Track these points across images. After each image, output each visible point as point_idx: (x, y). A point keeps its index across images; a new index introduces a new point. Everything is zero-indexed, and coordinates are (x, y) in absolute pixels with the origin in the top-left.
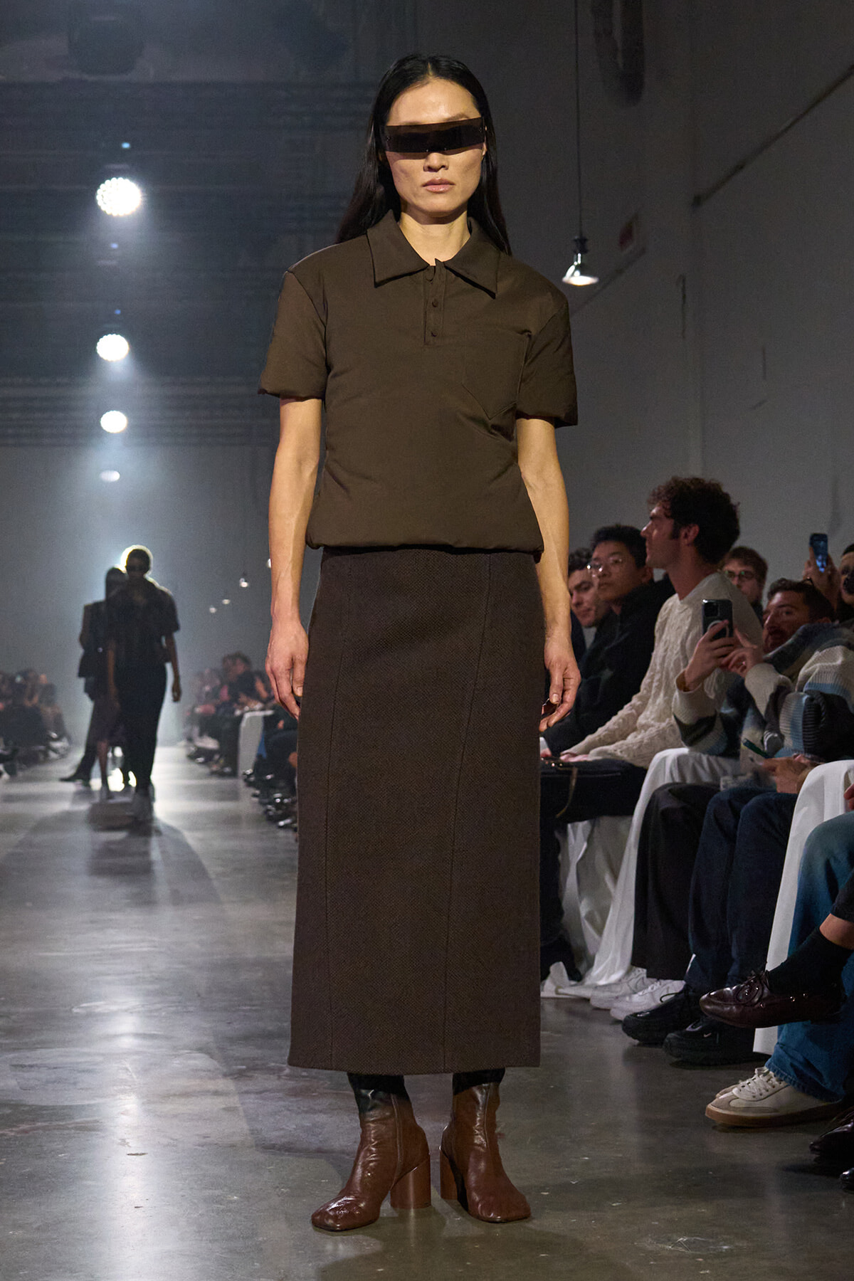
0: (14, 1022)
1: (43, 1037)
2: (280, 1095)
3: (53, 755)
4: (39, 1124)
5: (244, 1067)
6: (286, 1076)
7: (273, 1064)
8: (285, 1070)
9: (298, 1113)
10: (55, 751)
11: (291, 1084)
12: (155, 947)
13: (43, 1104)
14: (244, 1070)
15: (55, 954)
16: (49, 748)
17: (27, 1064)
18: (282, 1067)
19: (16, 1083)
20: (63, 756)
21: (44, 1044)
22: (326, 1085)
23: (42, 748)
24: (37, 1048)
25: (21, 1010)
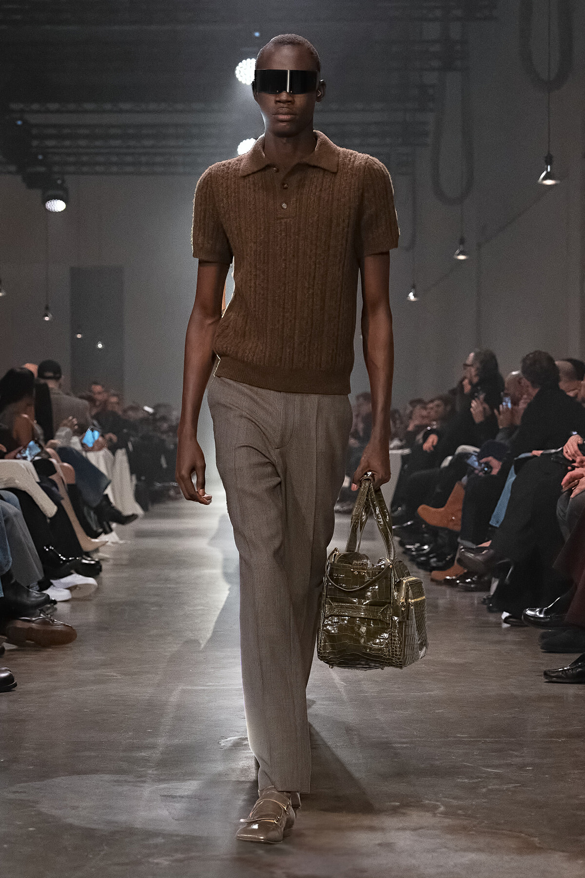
1: (192, 770)
2: (437, 832)
4: (193, 854)
5: (397, 804)
6: (441, 813)
7: (427, 802)
8: (440, 807)
9: (457, 851)
11: (447, 821)
13: (195, 834)
14: (398, 807)
15: (200, 688)
17: (178, 794)
18: (438, 805)
19: (167, 813)
21: (192, 777)
22: (483, 824)
24: (188, 780)
25: (168, 742)
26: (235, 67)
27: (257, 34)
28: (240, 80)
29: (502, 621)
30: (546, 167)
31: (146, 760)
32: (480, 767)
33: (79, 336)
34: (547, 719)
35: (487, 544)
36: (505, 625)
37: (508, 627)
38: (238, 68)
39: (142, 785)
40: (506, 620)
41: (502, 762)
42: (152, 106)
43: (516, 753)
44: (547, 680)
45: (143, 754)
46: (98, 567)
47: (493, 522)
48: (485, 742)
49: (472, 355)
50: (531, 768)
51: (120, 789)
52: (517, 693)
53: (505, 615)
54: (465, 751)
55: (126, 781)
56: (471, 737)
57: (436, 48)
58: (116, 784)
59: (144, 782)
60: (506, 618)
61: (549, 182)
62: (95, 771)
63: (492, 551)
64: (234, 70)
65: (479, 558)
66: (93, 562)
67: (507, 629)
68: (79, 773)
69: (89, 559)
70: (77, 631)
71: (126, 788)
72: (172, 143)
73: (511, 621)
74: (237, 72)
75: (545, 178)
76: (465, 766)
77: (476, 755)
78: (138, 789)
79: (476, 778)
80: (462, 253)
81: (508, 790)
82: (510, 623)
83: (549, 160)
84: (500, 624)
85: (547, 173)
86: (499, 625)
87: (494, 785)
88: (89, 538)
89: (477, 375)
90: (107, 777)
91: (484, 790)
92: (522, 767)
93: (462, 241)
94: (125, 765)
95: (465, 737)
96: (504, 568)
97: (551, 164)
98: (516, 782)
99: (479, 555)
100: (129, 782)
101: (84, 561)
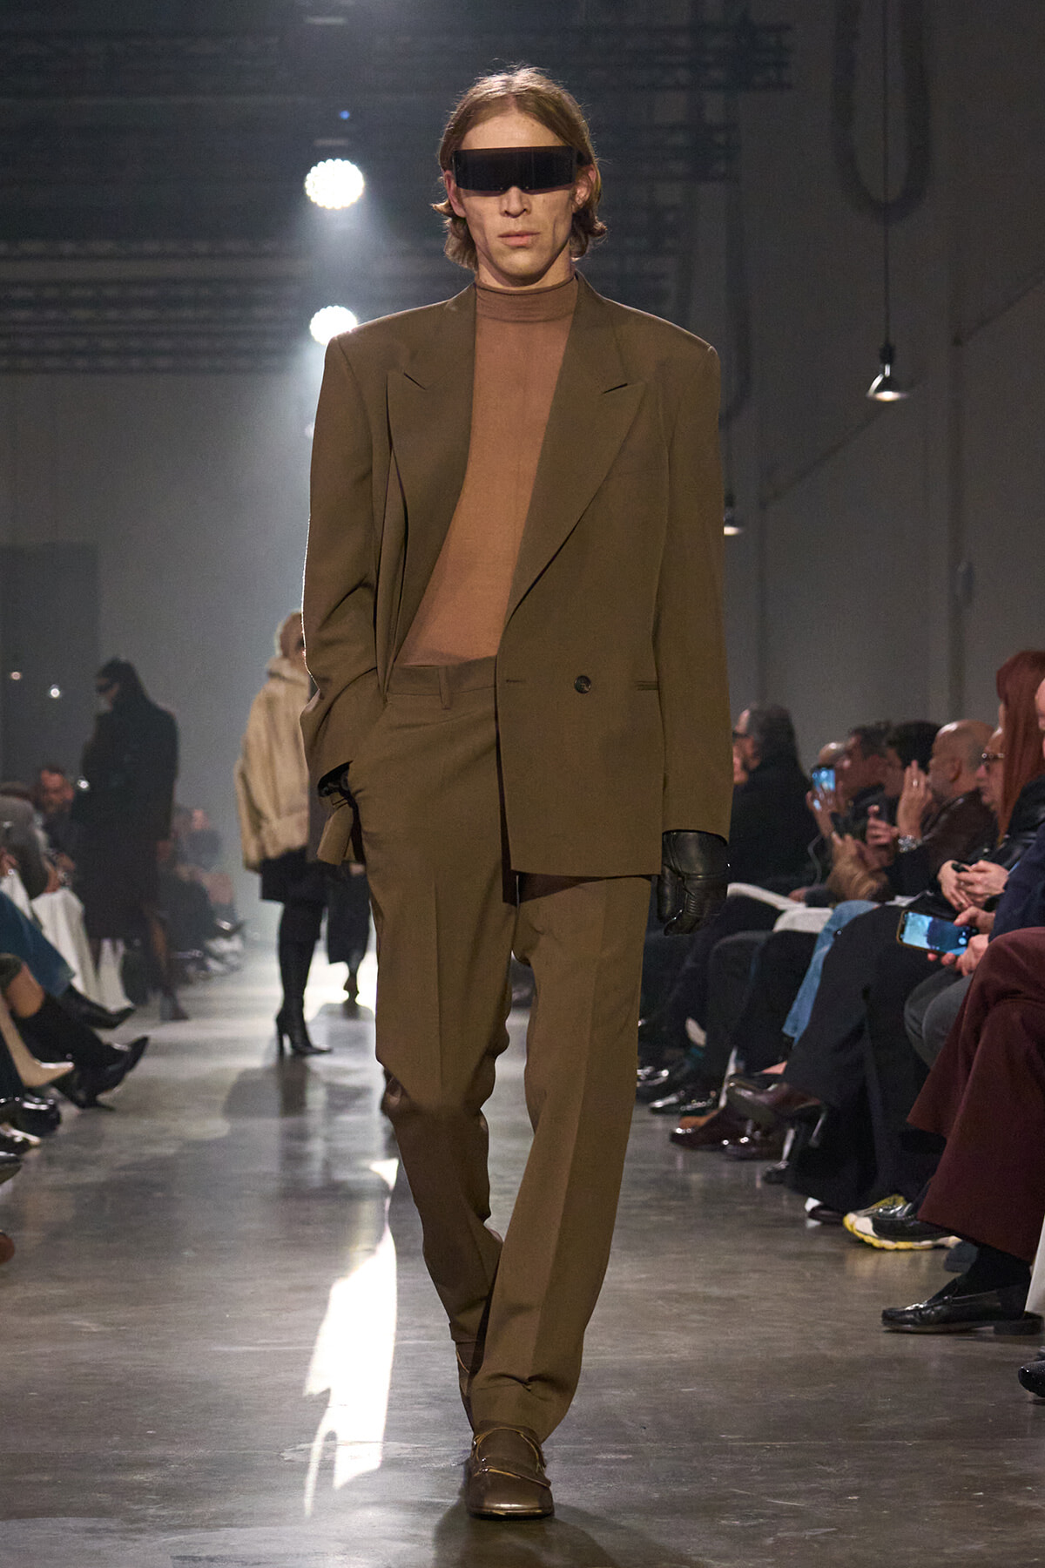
0: (174, 1476)
1: (228, 1506)
3: (214, 965)
10: (219, 958)
12: (432, 1338)
15: (242, 1348)
16: (209, 953)
17: (203, 1555)
20: (234, 969)
21: (228, 1520)
23: (197, 953)
24: (222, 1526)
25: (186, 1454)
26: (305, 174)
27: (345, 115)
28: (313, 199)
29: (806, 1215)
30: (881, 366)
31: (141, 1488)
32: (763, 1497)
33: (16, 676)
34: (885, 1404)
35: (779, 1069)
36: (812, 1223)
37: (817, 1227)
38: (309, 177)
39: (138, 1536)
40: (814, 1214)
41: (803, 1486)
42: (152, 247)
43: (829, 1470)
44: (888, 1329)
45: (138, 1477)
46: (53, 1116)
47: (787, 1030)
48: (772, 1449)
49: (746, 715)
50: (855, 1498)
51: (96, 1545)
52: (834, 1353)
53: (812, 1203)
54: (737, 1466)
55: (108, 1530)
56: (745, 1440)
57: (680, 139)
58: (88, 1535)
59: (141, 1531)
60: (814, 1210)
61: (888, 396)
62: (50, 1512)
63: (785, 1086)
64: (302, 180)
65: (762, 1098)
66: (43, 1107)
67: (815, 1230)
68: (20, 1515)
69: (37, 1100)
70: (14, 1241)
71: (107, 1543)
72: (188, 313)
73: (823, 1216)
74: (307, 185)
75: (881, 388)
76: (735, 1495)
77: (757, 1473)
78: (130, 1544)
79: (753, 1518)
80: (731, 523)
81: (814, 1539)
82: (821, 1218)
83: (888, 356)
84: (803, 1222)
85: (885, 379)
86: (798, 1222)
87: (788, 1530)
88: (37, 1062)
89: (755, 755)
90: (71, 1522)
91: (770, 1541)
92: (839, 1496)
93: (730, 501)
94: (105, 1499)
95: (735, 1440)
96: (808, 1119)
97: (890, 362)
98: (829, 1524)
99: (761, 1093)
100: (113, 1531)
101: (28, 1105)
